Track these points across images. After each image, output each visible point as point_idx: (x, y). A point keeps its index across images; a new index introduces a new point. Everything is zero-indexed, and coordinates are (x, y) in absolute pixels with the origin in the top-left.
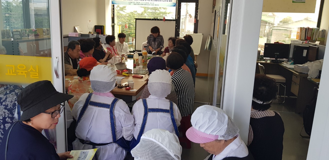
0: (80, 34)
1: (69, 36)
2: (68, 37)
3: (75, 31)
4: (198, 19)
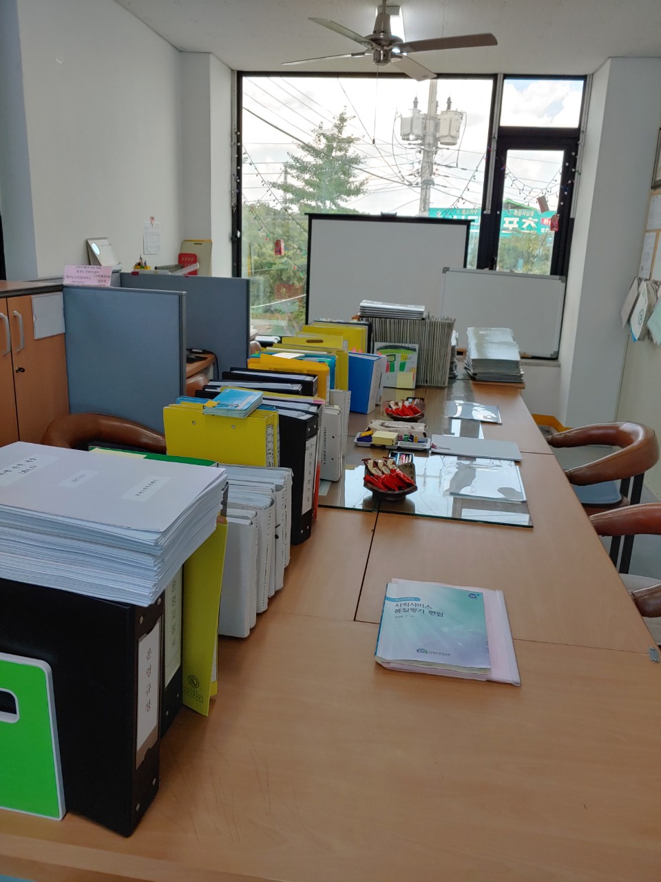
0: (118, 272)
1: (66, 282)
2: (60, 288)
3: (91, 259)
4: (571, 216)
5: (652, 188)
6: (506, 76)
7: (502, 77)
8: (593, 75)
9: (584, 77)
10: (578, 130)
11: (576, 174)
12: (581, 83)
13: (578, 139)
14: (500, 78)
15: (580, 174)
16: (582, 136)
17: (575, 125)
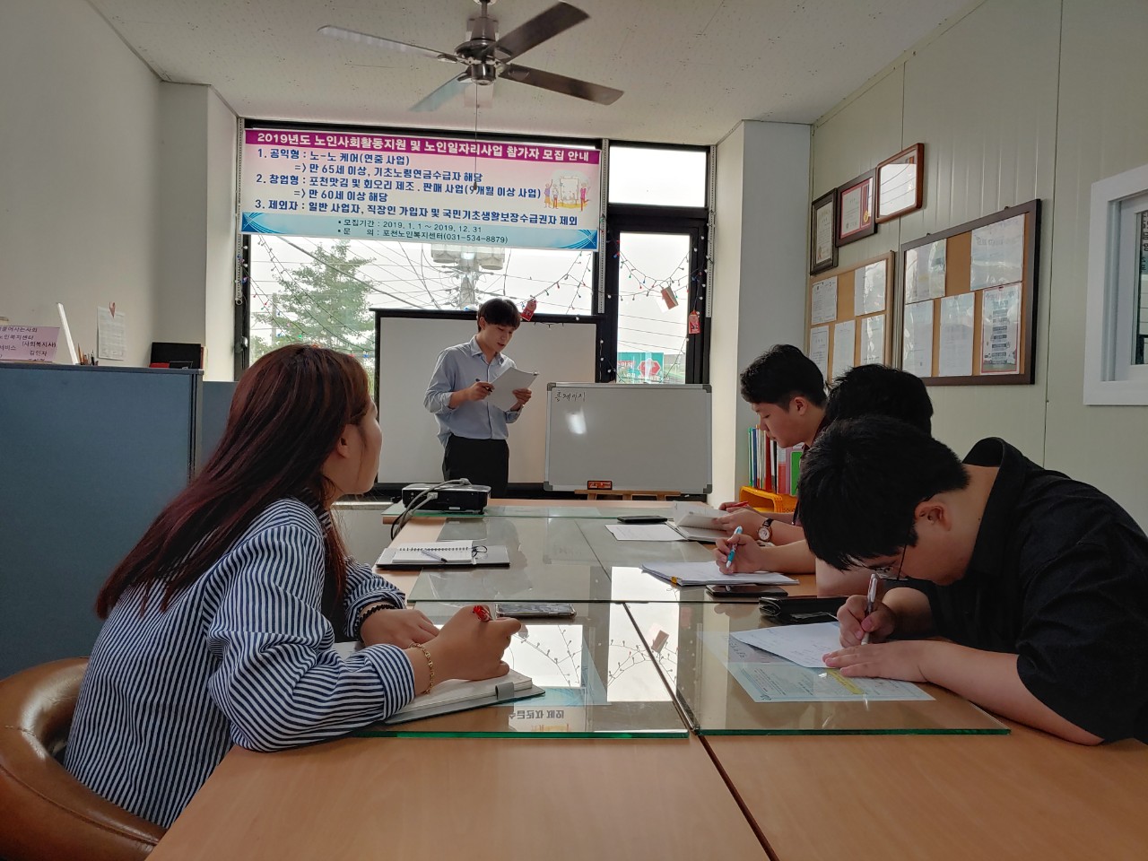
4: (707, 316)
5: (812, 273)
6: (613, 143)
7: (607, 142)
8: (717, 146)
9: (706, 149)
10: (706, 209)
11: (709, 262)
12: (703, 155)
13: (706, 220)
14: (605, 144)
15: (713, 263)
16: (711, 218)
17: (702, 205)
